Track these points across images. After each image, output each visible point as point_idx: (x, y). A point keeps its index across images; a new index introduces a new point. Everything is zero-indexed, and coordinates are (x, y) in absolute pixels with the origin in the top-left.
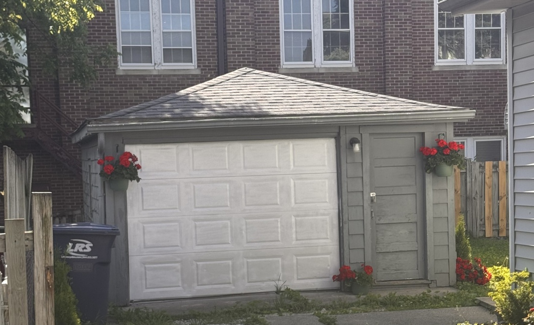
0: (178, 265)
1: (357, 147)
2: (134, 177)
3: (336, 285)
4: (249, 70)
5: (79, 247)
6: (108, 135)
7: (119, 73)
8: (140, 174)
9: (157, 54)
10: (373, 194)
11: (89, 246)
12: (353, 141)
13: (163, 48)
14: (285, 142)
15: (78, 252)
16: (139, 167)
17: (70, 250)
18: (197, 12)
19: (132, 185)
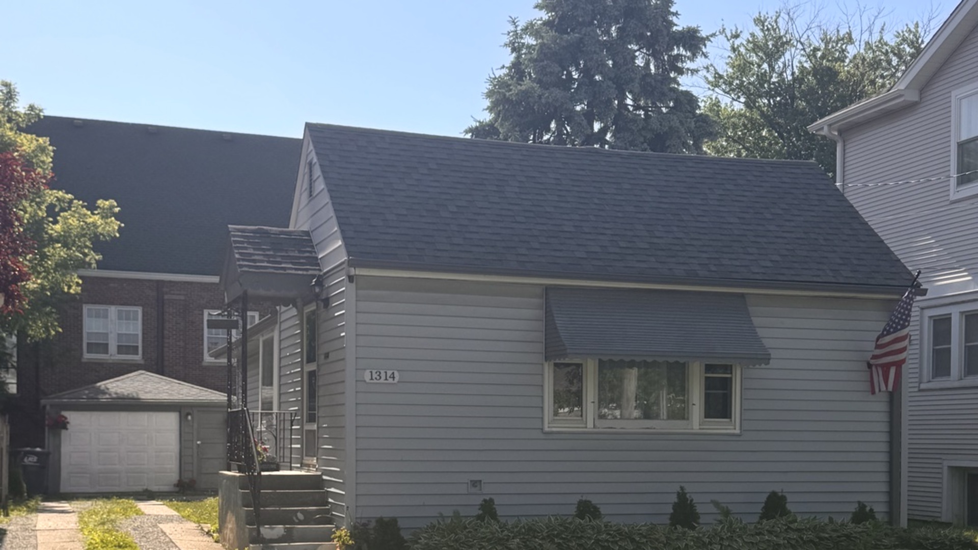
0: (88, 475)
1: (189, 417)
2: (65, 428)
3: (177, 489)
4: (143, 372)
5: (30, 459)
6: (51, 406)
7: (83, 360)
8: (68, 426)
9: (113, 348)
10: (199, 442)
11: (35, 459)
12: (188, 414)
13: (117, 344)
14: (151, 413)
15: (30, 462)
16: (68, 423)
17: (26, 460)
18: (143, 320)
19: (63, 432)
